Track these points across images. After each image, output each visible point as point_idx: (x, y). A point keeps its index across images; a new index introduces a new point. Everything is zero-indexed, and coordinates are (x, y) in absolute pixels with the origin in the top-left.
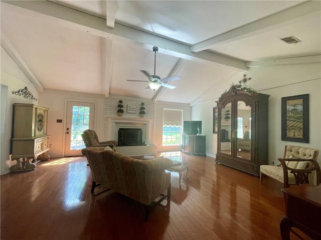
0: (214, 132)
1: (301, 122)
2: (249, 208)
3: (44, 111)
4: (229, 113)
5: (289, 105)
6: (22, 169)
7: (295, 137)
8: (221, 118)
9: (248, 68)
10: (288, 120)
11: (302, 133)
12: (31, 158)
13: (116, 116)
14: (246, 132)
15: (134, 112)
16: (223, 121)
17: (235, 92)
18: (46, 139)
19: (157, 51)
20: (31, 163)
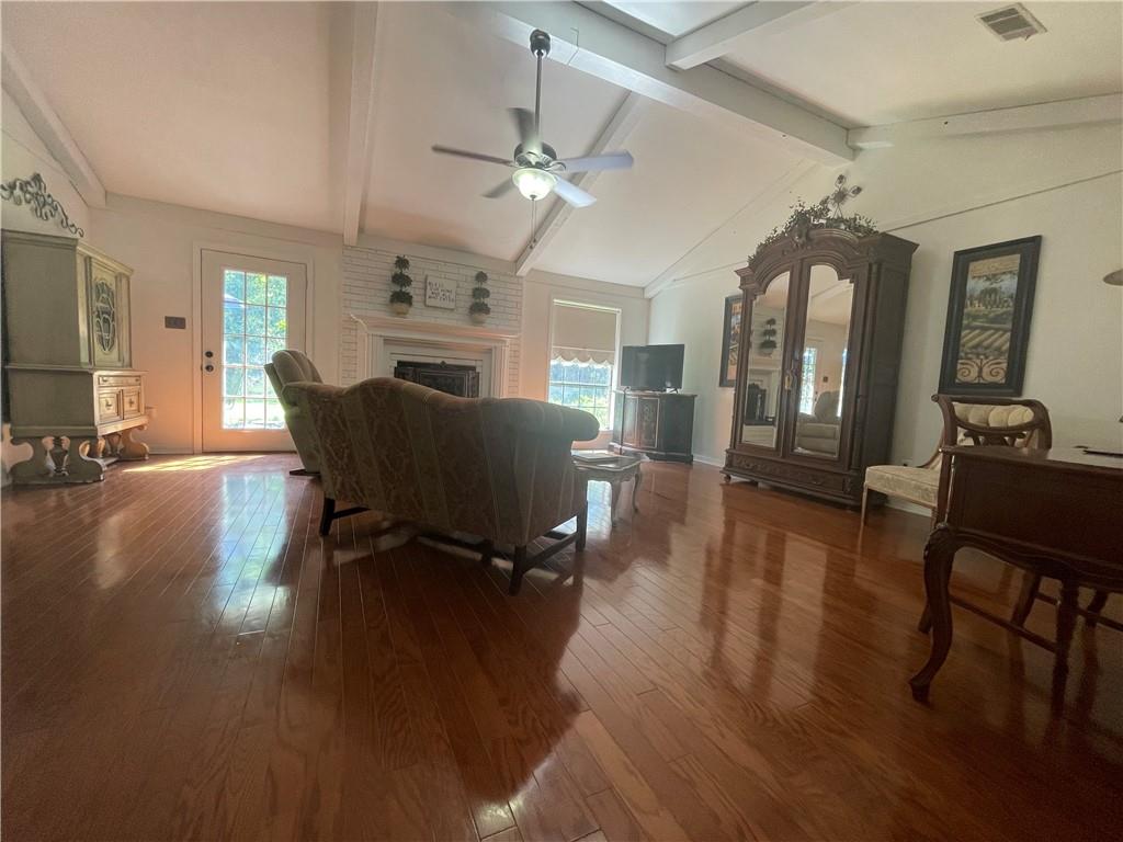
0: (723, 382)
1: (1005, 331)
2: (818, 611)
3: (119, 277)
4: (773, 327)
5: (974, 277)
6: (55, 476)
7: (982, 381)
8: (749, 344)
9: (855, 151)
10: (968, 327)
11: (1004, 365)
12: (84, 438)
13: (384, 315)
14: (824, 394)
15: (452, 305)
16: (753, 355)
17: (804, 234)
18: (132, 380)
19: (548, 51)
20: (85, 457)
